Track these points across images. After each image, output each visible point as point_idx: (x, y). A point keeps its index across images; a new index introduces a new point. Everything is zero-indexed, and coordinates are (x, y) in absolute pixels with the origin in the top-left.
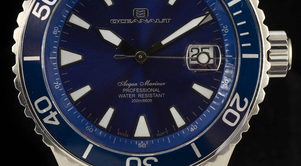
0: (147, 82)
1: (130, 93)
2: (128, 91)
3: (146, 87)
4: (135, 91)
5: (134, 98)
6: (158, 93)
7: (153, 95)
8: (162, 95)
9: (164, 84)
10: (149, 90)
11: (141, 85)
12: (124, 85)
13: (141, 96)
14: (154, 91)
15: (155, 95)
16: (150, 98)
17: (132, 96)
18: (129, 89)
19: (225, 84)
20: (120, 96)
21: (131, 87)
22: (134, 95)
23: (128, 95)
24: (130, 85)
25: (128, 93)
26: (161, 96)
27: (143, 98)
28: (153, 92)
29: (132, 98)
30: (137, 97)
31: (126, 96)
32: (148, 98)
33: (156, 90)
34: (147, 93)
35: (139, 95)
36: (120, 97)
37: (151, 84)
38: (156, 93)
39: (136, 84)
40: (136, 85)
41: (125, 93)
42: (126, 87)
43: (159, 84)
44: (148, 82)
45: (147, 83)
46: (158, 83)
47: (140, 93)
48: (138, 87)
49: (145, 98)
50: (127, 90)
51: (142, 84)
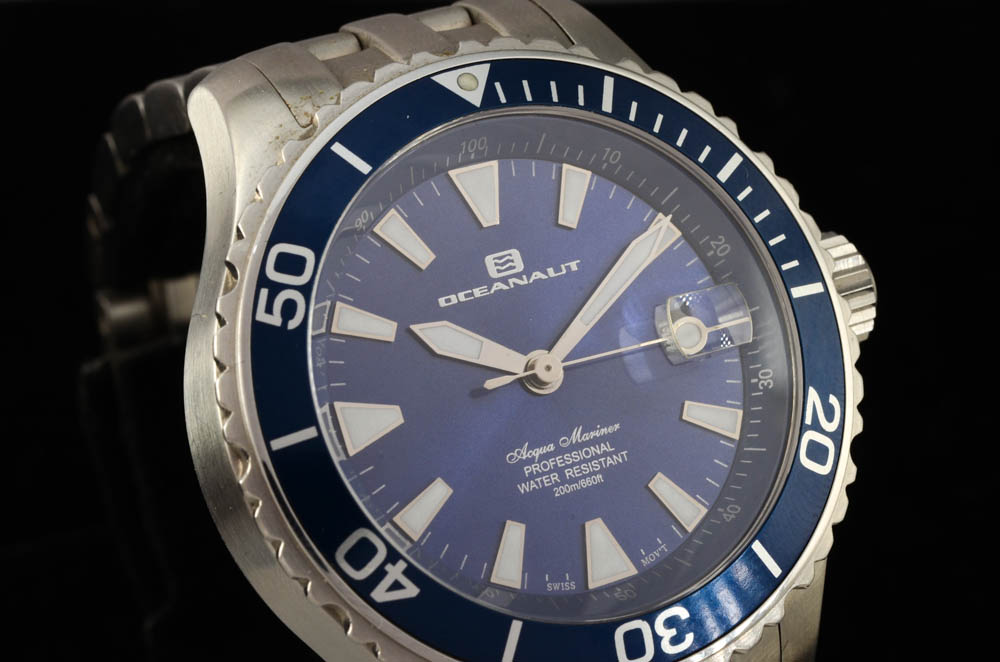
0: (574, 433)
1: (544, 474)
2: (538, 469)
3: (579, 446)
4: (556, 466)
5: (557, 484)
6: (610, 454)
7: (600, 463)
8: (622, 456)
9: (617, 426)
10: (587, 453)
11: (564, 445)
12: (524, 458)
13: (574, 473)
14: (598, 452)
15: (605, 461)
16: (595, 473)
17: (551, 481)
18: (539, 462)
19: (762, 382)
20: (523, 488)
21: (544, 457)
22: (555, 477)
23: (542, 481)
24: (537, 452)
25: (539, 475)
26: (620, 461)
27: (580, 478)
28: (597, 457)
29: (553, 486)
30: (564, 481)
31: (537, 483)
32: (590, 474)
33: (604, 448)
34: (585, 461)
35: (568, 473)
36: (522, 491)
37: (587, 437)
38: (605, 454)
39: (551, 447)
40: (552, 449)
41: (532, 476)
42: (530, 461)
43: (604, 431)
44: (579, 432)
45: (577, 436)
46: (602, 430)
47: (567, 467)
48: (559, 451)
49: (584, 477)
50: (535, 468)
51: (564, 441)
